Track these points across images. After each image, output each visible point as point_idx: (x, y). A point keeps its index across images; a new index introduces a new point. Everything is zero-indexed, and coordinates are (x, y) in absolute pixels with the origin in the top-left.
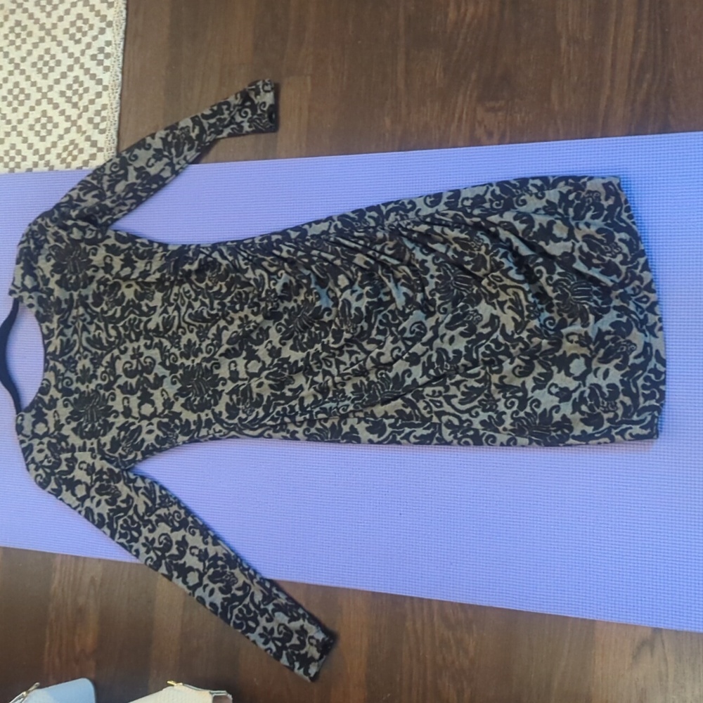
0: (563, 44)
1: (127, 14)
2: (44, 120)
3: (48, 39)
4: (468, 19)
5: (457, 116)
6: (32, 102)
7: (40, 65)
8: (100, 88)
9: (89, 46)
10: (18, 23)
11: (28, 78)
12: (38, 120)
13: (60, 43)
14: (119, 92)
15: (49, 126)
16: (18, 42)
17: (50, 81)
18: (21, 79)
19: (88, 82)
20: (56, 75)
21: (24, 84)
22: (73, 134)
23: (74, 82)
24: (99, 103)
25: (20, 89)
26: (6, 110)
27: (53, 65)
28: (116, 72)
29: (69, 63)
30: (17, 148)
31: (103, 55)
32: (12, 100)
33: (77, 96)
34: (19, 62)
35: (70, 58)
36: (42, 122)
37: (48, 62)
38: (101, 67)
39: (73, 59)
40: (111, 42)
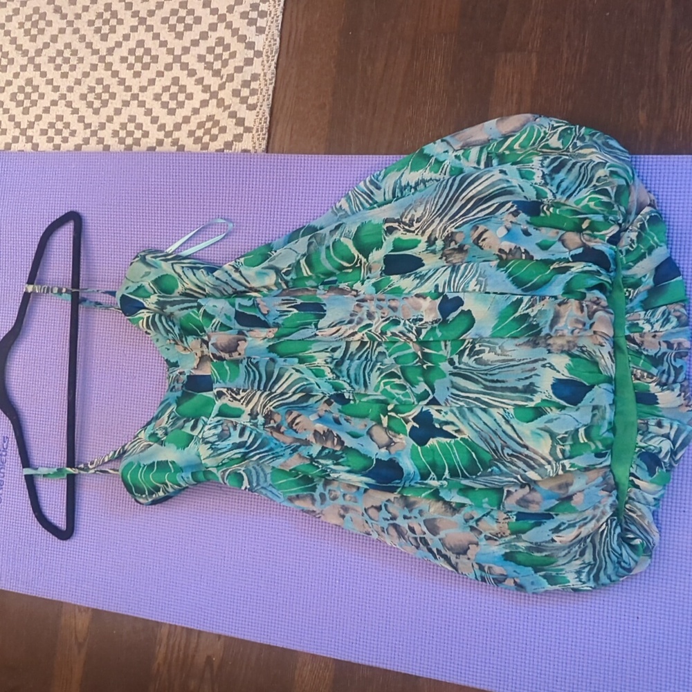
2: (174, 89)
6: (160, 66)
7: (173, 20)
8: (251, 54)
11: (156, 36)
12: (166, 89)
14: (275, 60)
15: (181, 97)
17: (186, 42)
18: (148, 38)
19: (236, 46)
20: (194, 34)
21: (150, 43)
22: (212, 109)
23: (218, 44)
24: (248, 72)
25: (145, 49)
26: (126, 74)
27: (191, 22)
28: (273, 35)
29: (211, 21)
30: (137, 121)
31: (256, 12)
32: (133, 62)
33: (220, 61)
34: (145, 16)
35: (214, 15)
36: (171, 91)
37: (184, 18)
38: (254, 28)
39: (216, 16)
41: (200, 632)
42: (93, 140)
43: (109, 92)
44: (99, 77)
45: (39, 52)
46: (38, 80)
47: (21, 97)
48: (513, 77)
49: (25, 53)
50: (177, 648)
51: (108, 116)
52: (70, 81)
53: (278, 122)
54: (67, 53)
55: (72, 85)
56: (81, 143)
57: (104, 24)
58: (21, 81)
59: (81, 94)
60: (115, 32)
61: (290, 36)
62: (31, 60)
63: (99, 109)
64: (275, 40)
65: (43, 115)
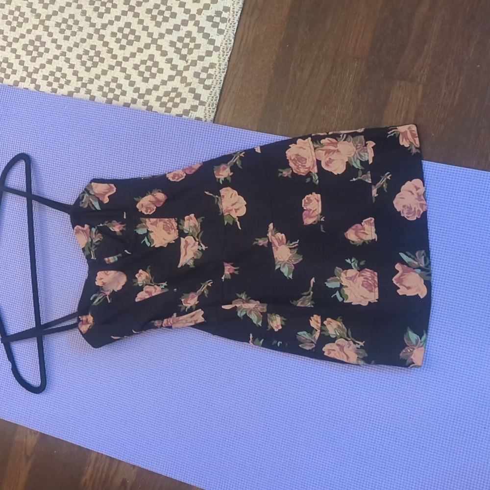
6: (141, 44)
7: (155, 12)
8: (211, 48)
11: (141, 22)
12: (143, 62)
14: (229, 56)
15: (154, 70)
17: (163, 30)
18: (134, 22)
19: (200, 40)
20: (170, 25)
21: (135, 26)
22: (177, 83)
23: (187, 36)
24: (208, 61)
25: (131, 30)
26: (113, 45)
27: (168, 16)
28: (229, 37)
29: (184, 18)
30: (118, 82)
31: (219, 18)
32: (121, 38)
33: (187, 49)
34: (134, 5)
35: (186, 14)
36: (147, 64)
37: (164, 12)
38: (216, 29)
39: (188, 15)
40: (230, 8)
41: (120, 461)
42: (83, 91)
43: (99, 57)
44: (93, 44)
45: (48, 17)
46: (45, 38)
47: (30, 48)
48: (404, 99)
49: (38, 16)
50: (100, 470)
51: (96, 75)
52: (70, 43)
53: (224, 101)
54: (71, 22)
55: (72, 46)
56: (74, 90)
57: (102, 5)
58: (32, 37)
59: (78, 54)
60: (109, 13)
62: (42, 22)
63: (90, 68)
64: (231, 41)
65: (46, 64)
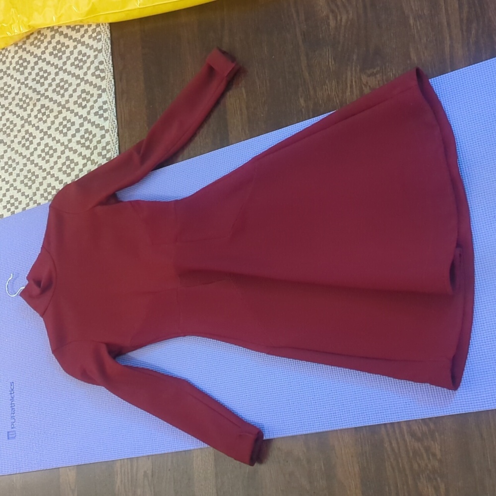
0: (412, 21)
1: (115, 82)
3: (64, 111)
4: (343, 24)
5: (349, 85)
6: (59, 153)
7: (61, 128)
8: (103, 132)
9: (92, 107)
10: (43, 106)
11: (54, 139)
12: (64, 164)
13: (72, 111)
14: (117, 132)
15: (72, 166)
16: (44, 118)
17: (69, 137)
18: (50, 141)
19: (95, 130)
20: (73, 131)
21: (52, 143)
23: (85, 133)
24: (104, 142)
25: (49, 147)
26: (41, 163)
27: (70, 126)
28: (113, 119)
29: (80, 122)
30: (52, 186)
31: (102, 111)
32: (45, 156)
33: (88, 141)
34: (47, 130)
36: (67, 164)
37: (66, 125)
38: (102, 119)
39: (82, 119)
40: (107, 101)
41: (138, 458)
42: (31, 203)
43: (35, 175)
44: (29, 169)
48: (235, 102)
51: (37, 188)
52: (14, 176)
54: (10, 162)
55: (15, 178)
56: (25, 206)
57: (26, 141)
59: (21, 181)
60: (33, 144)
61: (121, 117)
63: (31, 186)
64: (114, 121)
65: (3, 198)
